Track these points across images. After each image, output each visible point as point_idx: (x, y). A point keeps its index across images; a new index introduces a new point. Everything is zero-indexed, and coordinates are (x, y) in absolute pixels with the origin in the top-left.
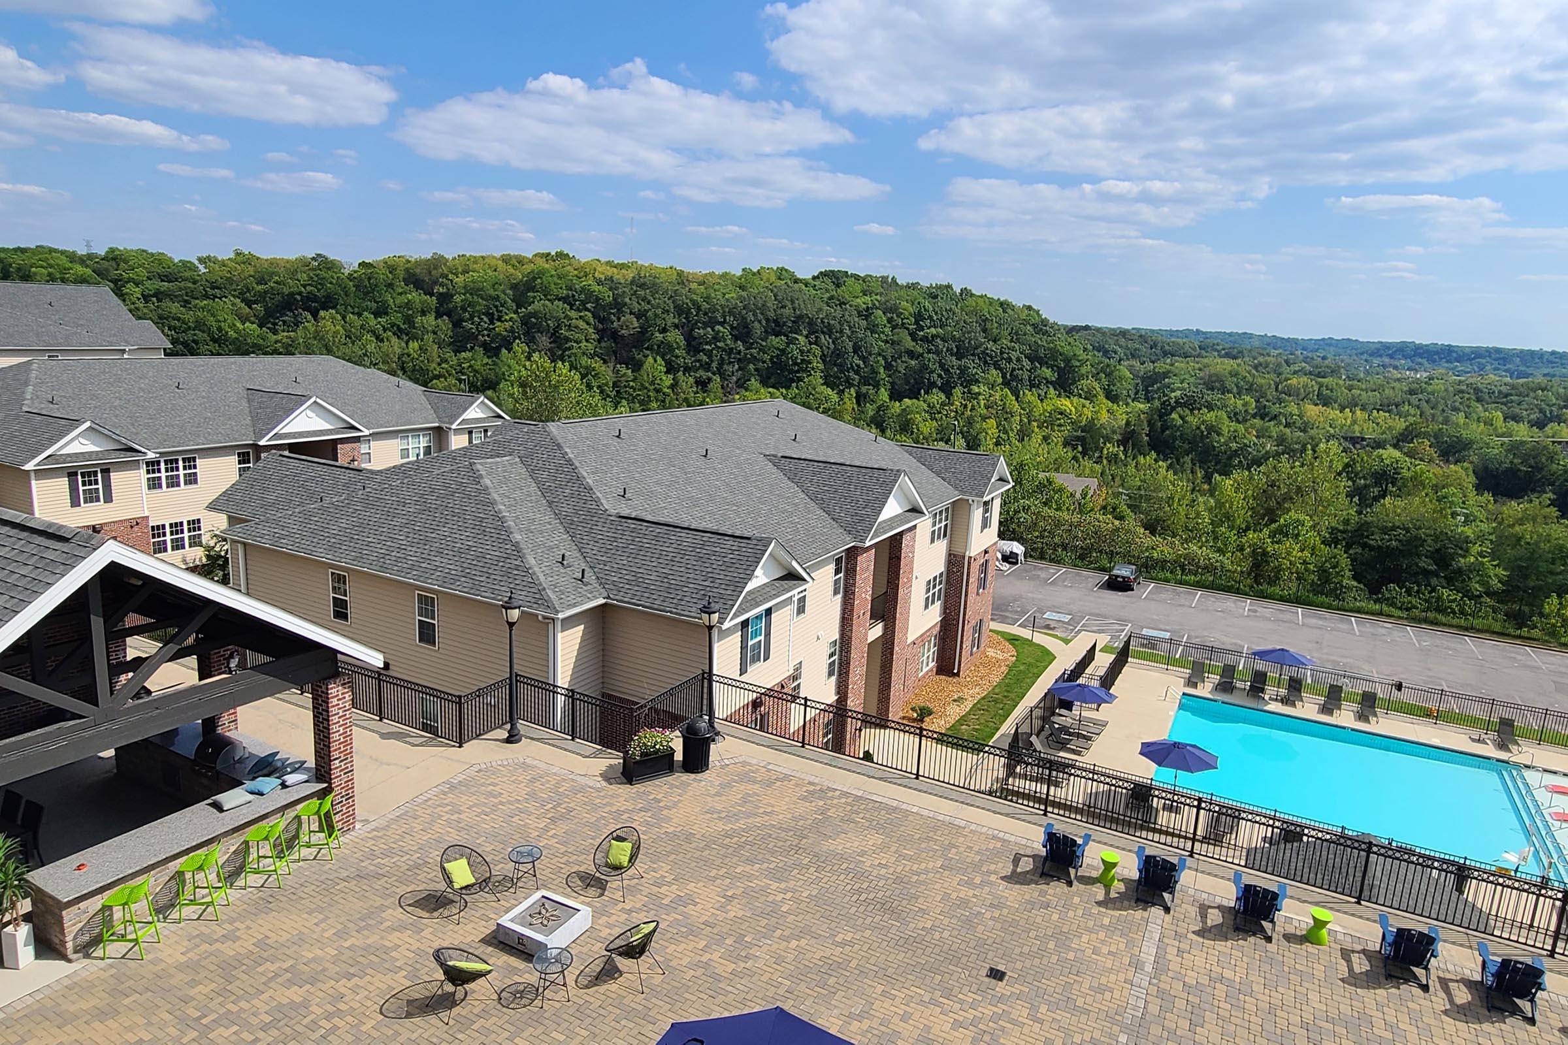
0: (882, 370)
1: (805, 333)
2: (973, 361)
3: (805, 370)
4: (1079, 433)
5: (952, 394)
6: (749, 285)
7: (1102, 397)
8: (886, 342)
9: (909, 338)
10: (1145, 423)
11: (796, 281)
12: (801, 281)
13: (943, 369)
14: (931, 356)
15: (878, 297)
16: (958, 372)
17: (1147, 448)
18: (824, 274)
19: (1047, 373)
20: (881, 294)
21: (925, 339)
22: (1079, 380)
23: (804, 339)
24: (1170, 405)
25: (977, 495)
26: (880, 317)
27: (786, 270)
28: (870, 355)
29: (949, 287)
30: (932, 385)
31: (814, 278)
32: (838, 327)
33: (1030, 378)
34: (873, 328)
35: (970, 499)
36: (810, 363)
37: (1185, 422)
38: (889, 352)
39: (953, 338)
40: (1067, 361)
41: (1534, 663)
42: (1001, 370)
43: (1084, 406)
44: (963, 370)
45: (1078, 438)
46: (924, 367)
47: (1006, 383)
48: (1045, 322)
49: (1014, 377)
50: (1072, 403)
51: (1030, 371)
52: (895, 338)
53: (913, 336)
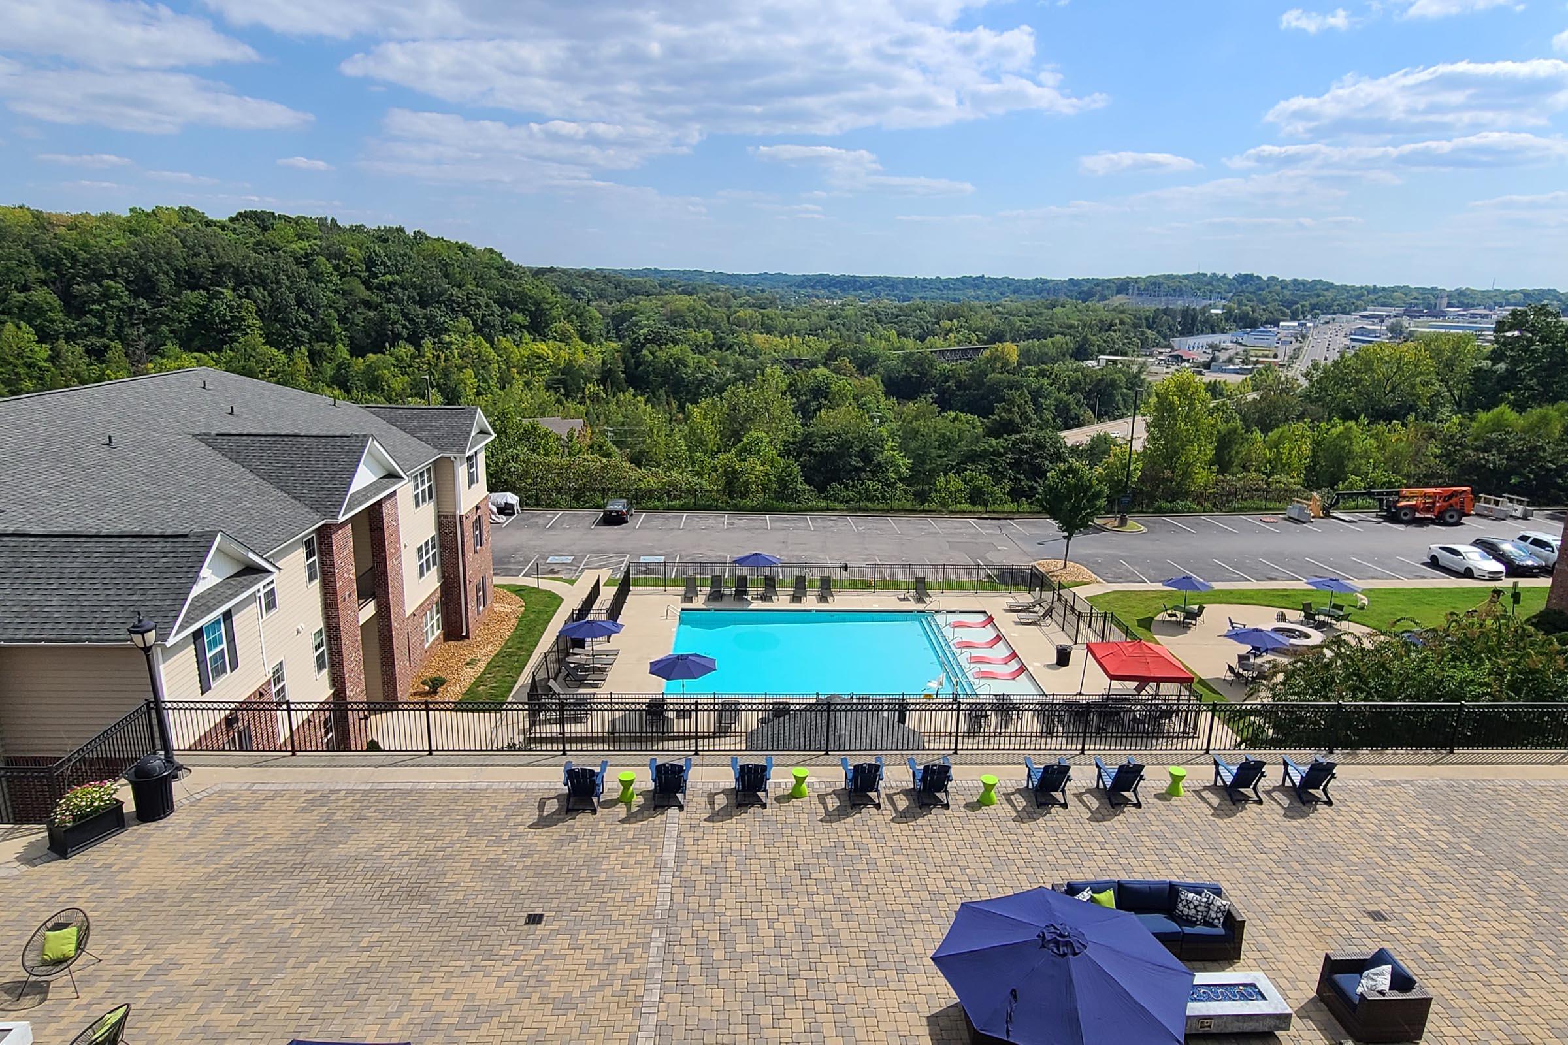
0: (336, 324)
1: (231, 285)
2: (439, 309)
3: (239, 329)
4: (559, 376)
5: (421, 346)
6: (143, 230)
7: (576, 339)
8: (336, 292)
9: (362, 287)
10: (620, 362)
11: (209, 224)
12: (215, 223)
13: (407, 319)
14: (390, 305)
15: (318, 242)
16: (424, 321)
17: (625, 385)
18: (243, 216)
19: (519, 317)
20: (321, 238)
21: (381, 287)
22: (552, 323)
23: (230, 292)
24: (639, 342)
25: (458, 452)
26: (323, 264)
27: (193, 211)
28: (318, 307)
29: (400, 230)
30: (398, 336)
31: (232, 220)
32: (273, 276)
33: (502, 323)
34: (317, 277)
35: (452, 456)
36: (244, 320)
37: (655, 357)
38: (342, 303)
39: (414, 285)
40: (537, 304)
41: (934, 530)
42: (471, 316)
43: (560, 349)
44: (430, 320)
45: (559, 381)
46: (385, 319)
47: (478, 330)
48: (509, 265)
49: (486, 324)
50: (548, 347)
51: (501, 316)
52: (346, 287)
53: (367, 285)
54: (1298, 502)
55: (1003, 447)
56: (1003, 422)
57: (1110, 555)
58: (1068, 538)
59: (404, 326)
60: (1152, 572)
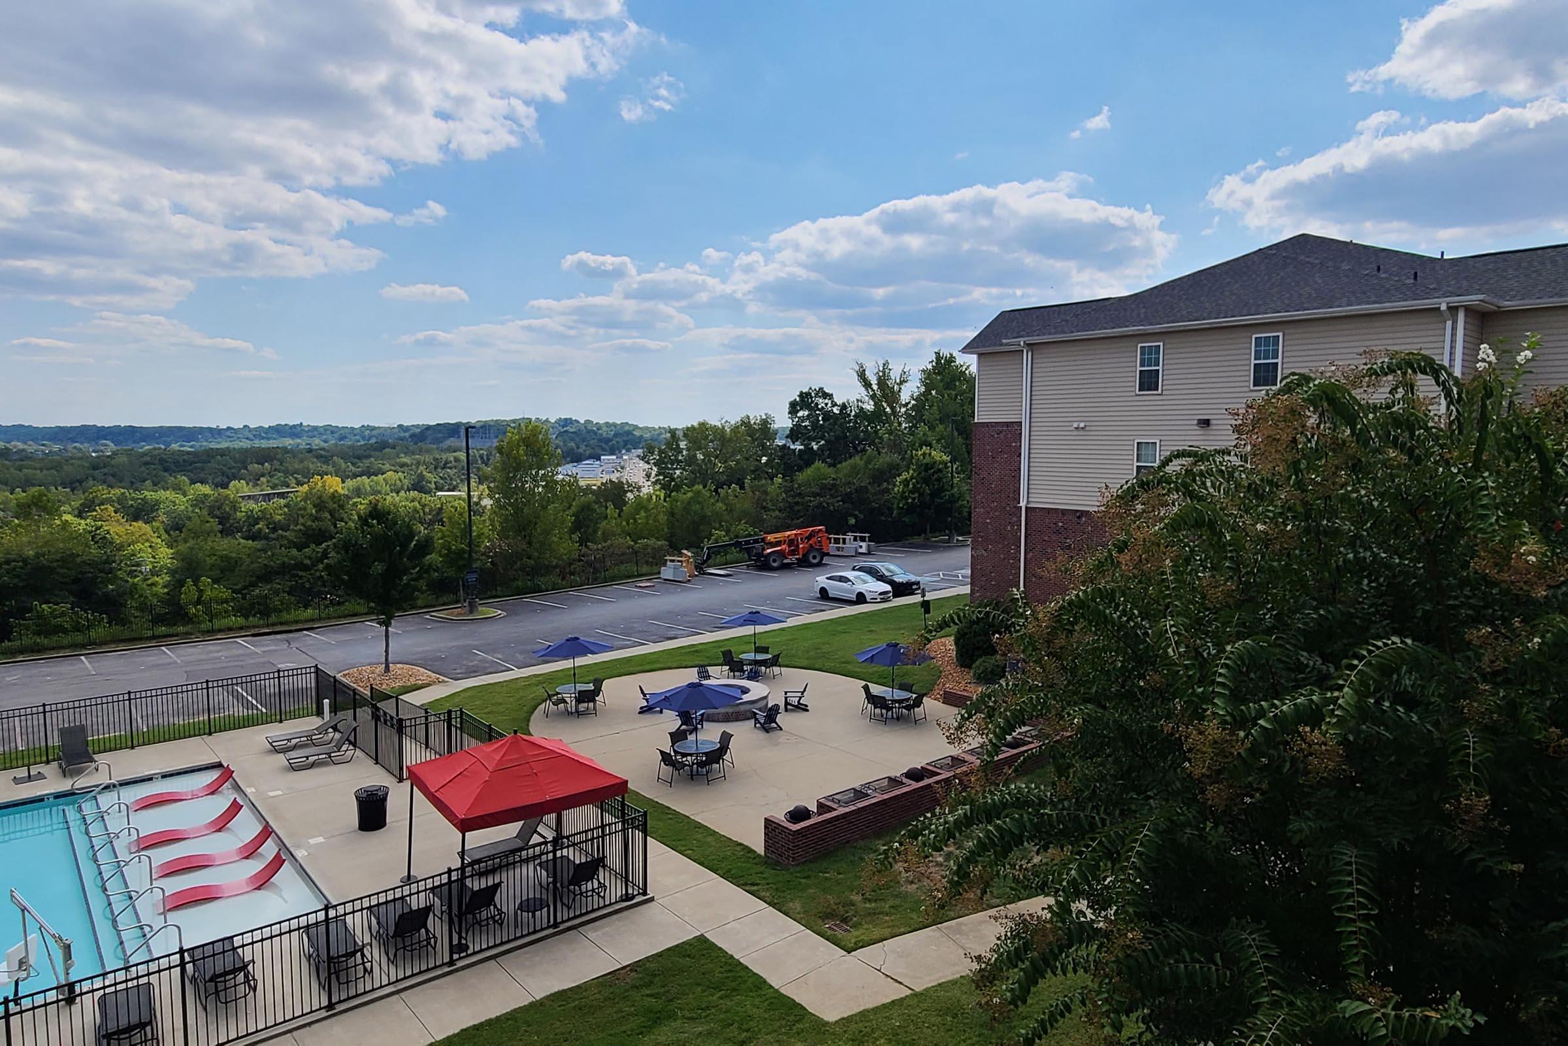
41: (171, 660)
54: (673, 561)
55: (310, 558)
56: (310, 532)
57: (458, 647)
58: (387, 624)
60: (520, 657)
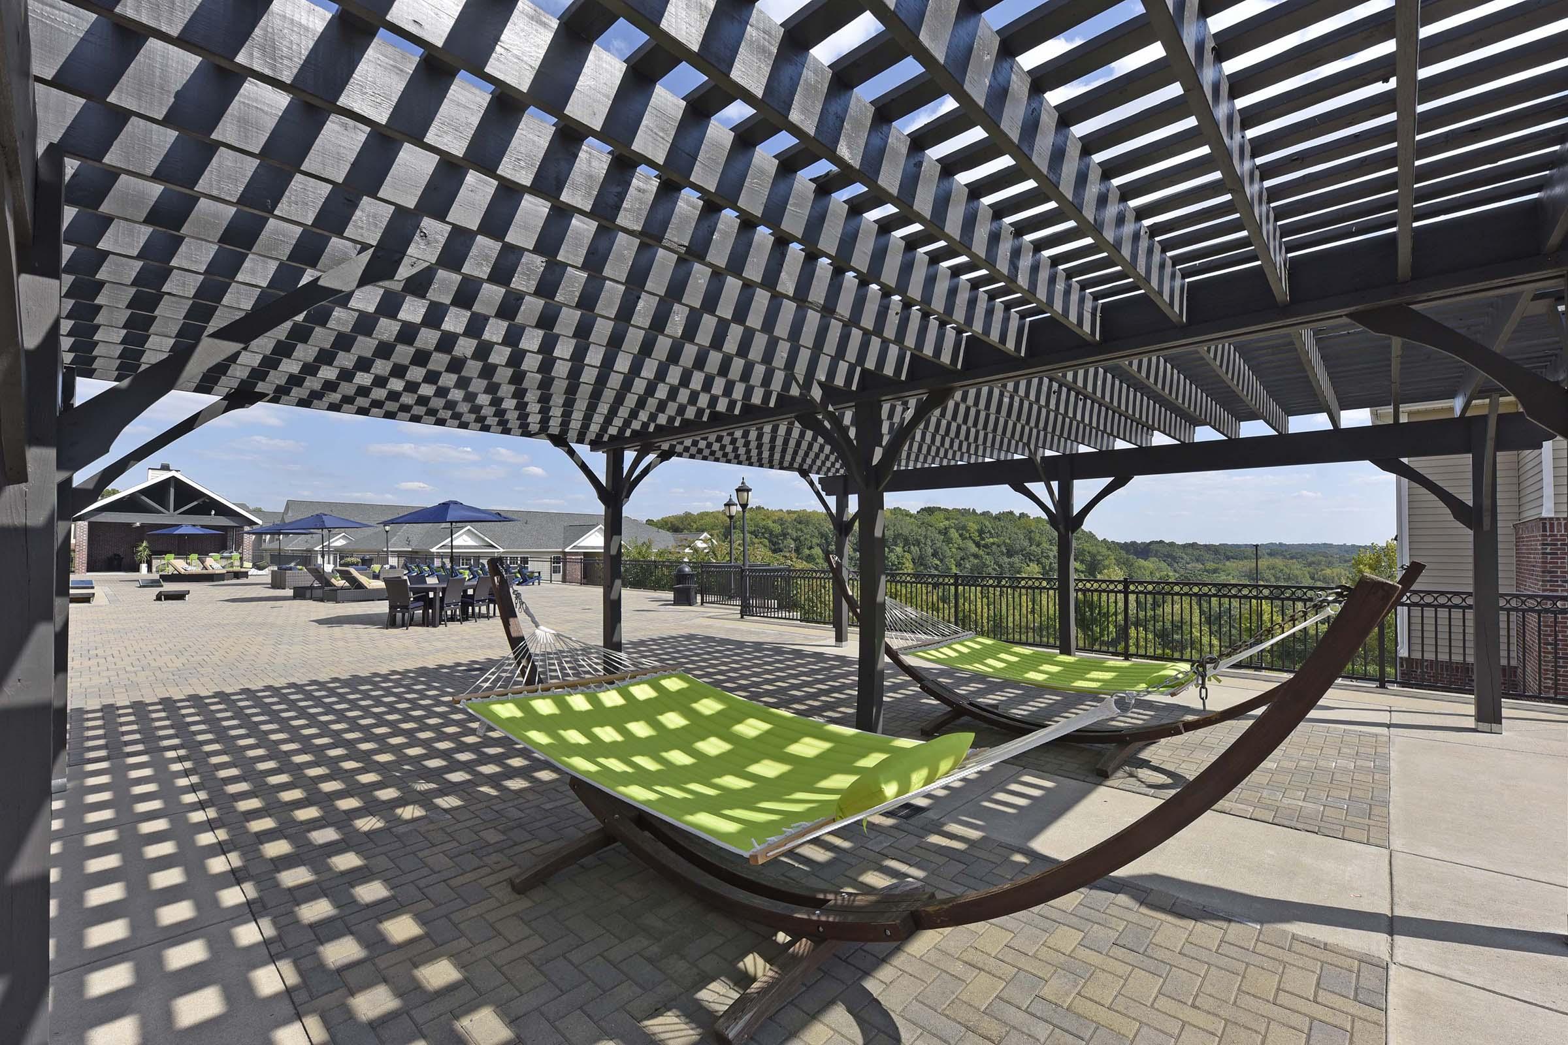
0: (954, 567)
1: (900, 545)
2: (1021, 559)
3: (901, 569)
8: (958, 549)
9: (974, 546)
11: (906, 515)
12: (909, 515)
13: (998, 565)
14: (988, 556)
15: (955, 521)
16: (1008, 566)
18: (922, 510)
19: (1079, 565)
20: (960, 519)
21: (986, 546)
26: (954, 534)
28: (945, 557)
29: (1010, 512)
31: (917, 512)
32: (923, 541)
34: (948, 541)
40: (1093, 556)
44: (1011, 565)
52: (964, 546)
53: (978, 545)
59: (994, 569)
